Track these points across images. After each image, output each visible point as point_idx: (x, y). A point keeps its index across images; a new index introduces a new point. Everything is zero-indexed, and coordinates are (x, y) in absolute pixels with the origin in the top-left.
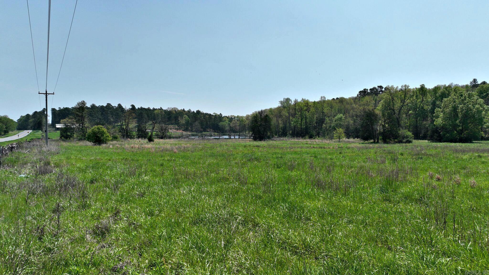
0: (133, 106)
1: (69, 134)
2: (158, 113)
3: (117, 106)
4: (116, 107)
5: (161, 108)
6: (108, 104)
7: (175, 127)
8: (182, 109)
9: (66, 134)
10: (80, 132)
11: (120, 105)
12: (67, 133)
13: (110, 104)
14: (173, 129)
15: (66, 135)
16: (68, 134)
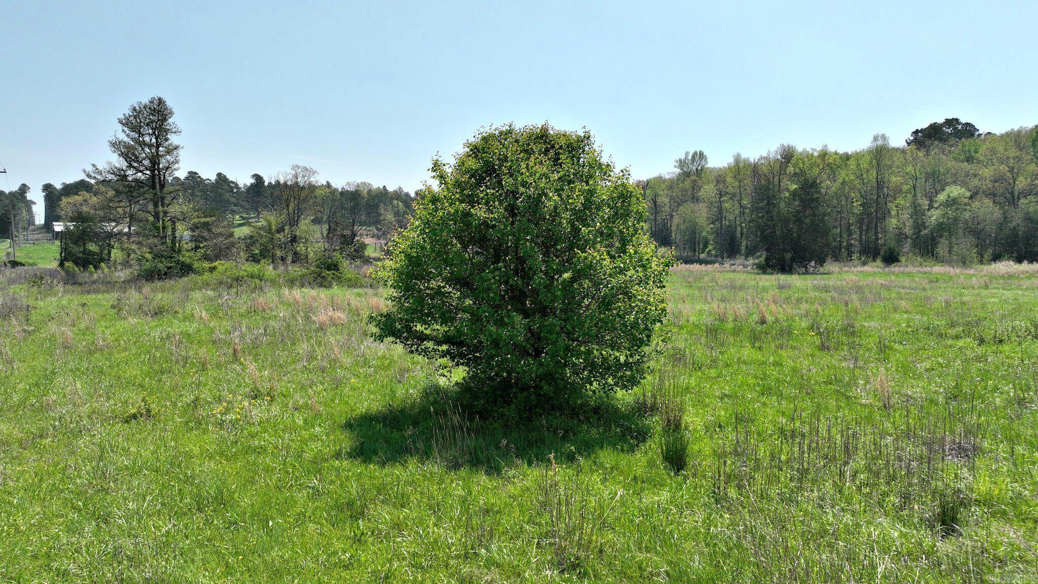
0: (258, 178)
1: (93, 247)
2: (325, 196)
3: (213, 178)
4: (210, 180)
5: (328, 182)
6: (189, 173)
7: (369, 230)
8: (381, 187)
9: (82, 249)
10: (147, 236)
11: (221, 177)
12: (84, 244)
13: (196, 173)
14: (367, 235)
15: (84, 252)
16: (90, 248)
